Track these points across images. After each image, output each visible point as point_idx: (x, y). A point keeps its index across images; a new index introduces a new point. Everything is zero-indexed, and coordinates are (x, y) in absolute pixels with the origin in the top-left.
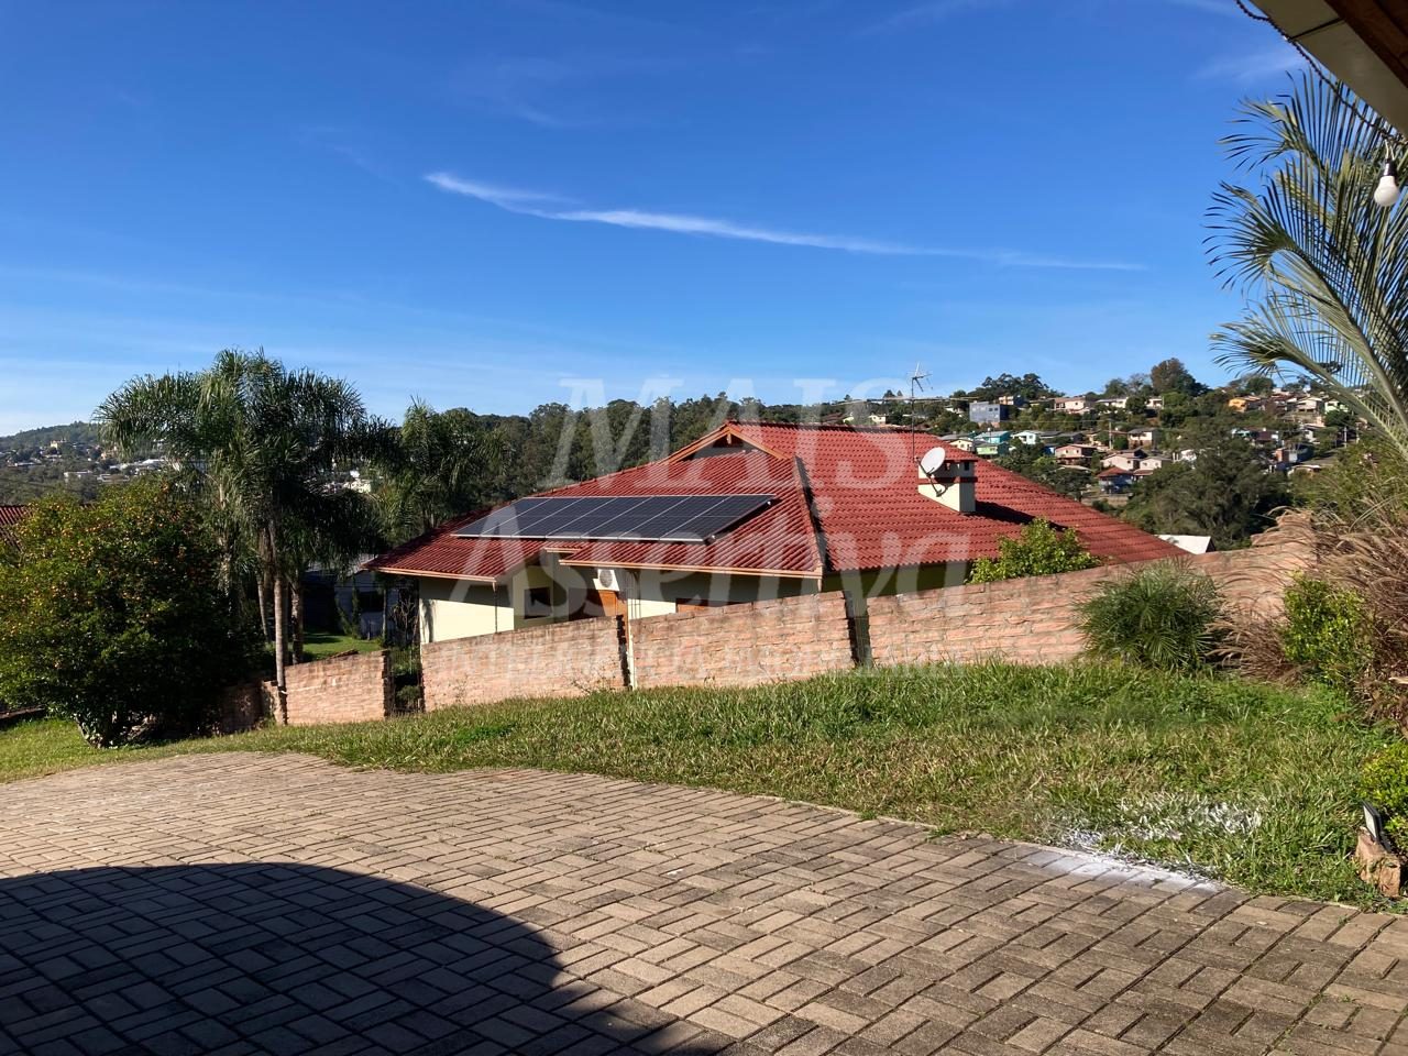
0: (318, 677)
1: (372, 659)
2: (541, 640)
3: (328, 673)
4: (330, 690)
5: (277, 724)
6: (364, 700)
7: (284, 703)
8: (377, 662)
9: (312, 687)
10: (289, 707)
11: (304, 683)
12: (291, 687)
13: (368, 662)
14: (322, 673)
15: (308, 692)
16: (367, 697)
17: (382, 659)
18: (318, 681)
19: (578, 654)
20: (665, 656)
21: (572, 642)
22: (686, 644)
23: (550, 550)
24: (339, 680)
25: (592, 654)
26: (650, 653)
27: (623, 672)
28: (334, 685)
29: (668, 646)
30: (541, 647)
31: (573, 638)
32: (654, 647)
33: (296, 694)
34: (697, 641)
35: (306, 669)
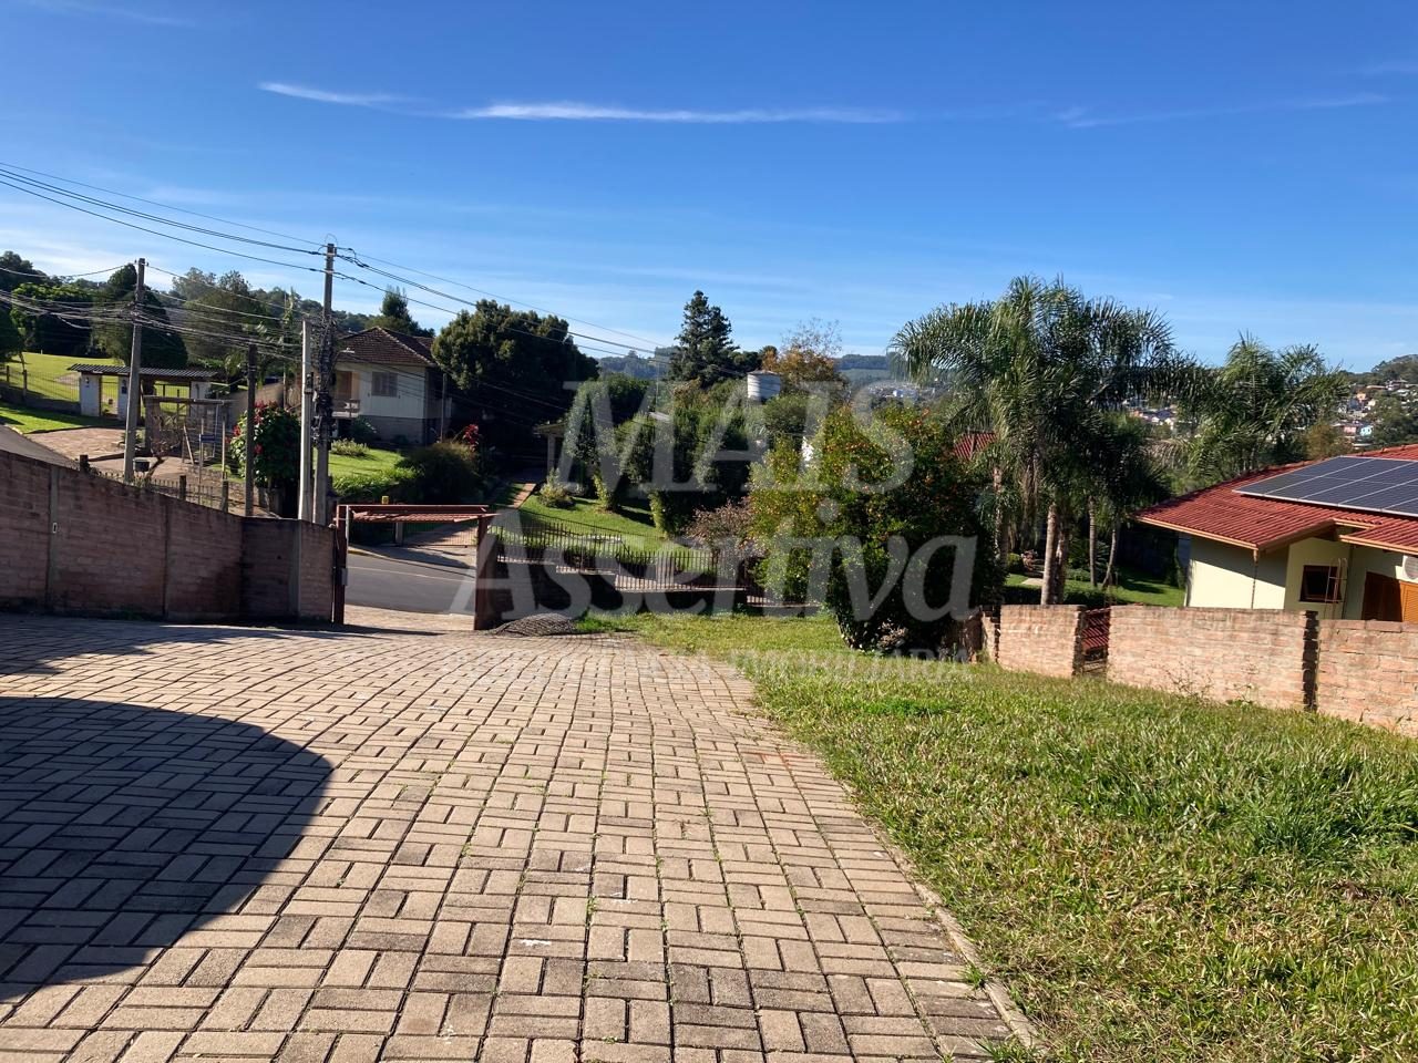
0: (1025, 621)
1: (1069, 612)
2: (1221, 624)
3: (1033, 619)
4: (1032, 637)
5: (990, 662)
6: (1056, 655)
7: (997, 641)
8: (1073, 616)
9: (1020, 631)
10: (1001, 646)
11: (1013, 625)
12: (1004, 623)
13: (1066, 616)
14: (1028, 618)
15: (1016, 635)
16: (1060, 652)
17: (1076, 614)
18: (1025, 626)
19: (1257, 649)
20: (1357, 677)
21: (1253, 635)
22: (1386, 666)
23: (1339, 522)
24: (1040, 629)
25: (1271, 655)
26: (1339, 667)
27: (1305, 686)
28: (1036, 632)
29: (1363, 665)
30: (1219, 633)
31: (1255, 630)
32: (1346, 661)
33: (1007, 634)
34: (1402, 666)
35: (1017, 611)
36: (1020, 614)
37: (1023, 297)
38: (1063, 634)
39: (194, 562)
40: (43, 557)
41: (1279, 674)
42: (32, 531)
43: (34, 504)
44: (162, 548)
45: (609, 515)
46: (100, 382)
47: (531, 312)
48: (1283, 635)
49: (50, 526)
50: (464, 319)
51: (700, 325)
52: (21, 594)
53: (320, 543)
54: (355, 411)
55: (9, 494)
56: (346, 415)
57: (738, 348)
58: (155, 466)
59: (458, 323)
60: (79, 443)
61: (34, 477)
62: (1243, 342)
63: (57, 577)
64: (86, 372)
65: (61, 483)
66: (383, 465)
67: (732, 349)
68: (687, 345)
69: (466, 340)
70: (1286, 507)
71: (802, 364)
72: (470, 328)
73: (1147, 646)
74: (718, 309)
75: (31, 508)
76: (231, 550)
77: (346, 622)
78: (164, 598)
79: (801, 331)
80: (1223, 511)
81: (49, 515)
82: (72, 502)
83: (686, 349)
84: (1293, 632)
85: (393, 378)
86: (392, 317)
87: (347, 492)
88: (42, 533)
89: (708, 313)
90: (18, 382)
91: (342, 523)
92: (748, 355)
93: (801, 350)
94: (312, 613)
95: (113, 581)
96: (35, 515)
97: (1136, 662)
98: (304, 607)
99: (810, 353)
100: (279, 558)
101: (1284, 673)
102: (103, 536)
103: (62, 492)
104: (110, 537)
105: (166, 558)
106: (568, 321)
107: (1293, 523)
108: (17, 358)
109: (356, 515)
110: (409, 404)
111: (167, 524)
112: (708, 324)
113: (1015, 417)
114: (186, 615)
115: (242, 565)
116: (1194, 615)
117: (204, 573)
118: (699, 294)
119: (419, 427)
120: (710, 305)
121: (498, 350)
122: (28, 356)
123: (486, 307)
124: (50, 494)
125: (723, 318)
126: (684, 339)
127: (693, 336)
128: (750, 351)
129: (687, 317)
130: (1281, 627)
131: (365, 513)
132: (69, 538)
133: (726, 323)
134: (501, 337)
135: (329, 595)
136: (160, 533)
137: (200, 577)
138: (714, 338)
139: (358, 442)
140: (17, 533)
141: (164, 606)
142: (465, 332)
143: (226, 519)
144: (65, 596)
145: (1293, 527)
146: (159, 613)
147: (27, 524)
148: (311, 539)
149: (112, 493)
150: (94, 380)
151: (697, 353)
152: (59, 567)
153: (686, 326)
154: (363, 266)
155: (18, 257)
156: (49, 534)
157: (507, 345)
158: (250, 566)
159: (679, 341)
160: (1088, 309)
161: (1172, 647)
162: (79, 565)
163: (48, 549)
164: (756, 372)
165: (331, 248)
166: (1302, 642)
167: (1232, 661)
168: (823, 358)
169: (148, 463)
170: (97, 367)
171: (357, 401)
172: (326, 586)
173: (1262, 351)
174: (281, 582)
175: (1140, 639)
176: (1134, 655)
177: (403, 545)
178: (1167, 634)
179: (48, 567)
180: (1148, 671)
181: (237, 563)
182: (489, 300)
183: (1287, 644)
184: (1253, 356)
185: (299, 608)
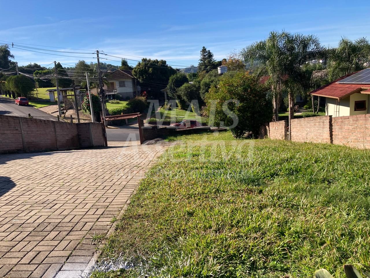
3: (276, 125)
5: (268, 138)
9: (274, 129)
10: (270, 133)
11: (272, 127)
13: (282, 123)
17: (284, 123)
18: (274, 127)
19: (320, 127)
20: (340, 132)
21: (319, 123)
22: (346, 128)
23: (362, 88)
24: (277, 128)
25: (323, 128)
26: (337, 130)
27: (330, 136)
28: (277, 129)
29: (341, 128)
30: (312, 124)
31: (319, 122)
32: (338, 128)
33: (271, 130)
34: (349, 128)
35: (272, 124)
36: (273, 124)
37: (273, 37)
38: (282, 129)
39: (63, 136)
40: (21, 139)
41: (325, 133)
42: (17, 134)
43: (16, 127)
44: (54, 133)
45: (181, 110)
46: (54, 93)
47: (156, 60)
48: (325, 123)
49: (21, 132)
50: (139, 64)
51: (205, 56)
52: (17, 149)
53: (97, 127)
54: (116, 92)
55: (9, 125)
56: (114, 93)
57: (216, 60)
58: (66, 112)
59: (138, 65)
60: (50, 109)
61: (15, 121)
62: (343, 39)
63: (26, 144)
64: (50, 91)
65: (23, 121)
66: (123, 105)
67: (214, 61)
68: (202, 62)
69: (140, 69)
70: (349, 85)
71: (232, 62)
72: (141, 66)
73: (298, 129)
74: (209, 51)
75: (15, 128)
76: (75, 132)
77: (108, 146)
78: (57, 146)
79: (231, 53)
80: (332, 89)
81: (21, 129)
82: (26, 125)
83: (202, 63)
84: (327, 122)
85: (124, 82)
86: (124, 66)
87: (113, 113)
88: (20, 134)
89: (206, 52)
90: (35, 96)
91: (103, 122)
92: (219, 62)
93: (232, 59)
94: (98, 145)
95: (41, 143)
96: (17, 130)
97: (297, 134)
98: (95, 143)
99: (235, 59)
100: (87, 132)
101: (326, 133)
102: (37, 132)
103: (23, 123)
104: (39, 133)
105: (56, 136)
106: (166, 61)
107: (350, 90)
108: (35, 90)
109: (106, 119)
110: (128, 89)
111: (55, 128)
112: (207, 55)
113: (274, 70)
114: (64, 149)
115: (78, 135)
116: (307, 120)
117: (67, 138)
118: (204, 47)
119: (132, 94)
120: (207, 50)
121: (149, 71)
122: (38, 89)
123: (144, 60)
124: (20, 124)
125: (211, 53)
126: (201, 60)
127: (203, 59)
128: (219, 61)
129: (201, 54)
130: (324, 121)
131: (108, 118)
132: (27, 134)
133: (212, 54)
134: (149, 68)
135: (103, 139)
136: (53, 130)
137: (66, 139)
138: (209, 59)
139: (117, 100)
140: (13, 135)
141: (57, 147)
142: (140, 67)
143: (72, 125)
144: (29, 148)
145: (349, 91)
146: (56, 149)
147: (15, 132)
148: (95, 127)
149: (37, 122)
150: (52, 93)
151: (205, 63)
152: (26, 141)
153: (201, 57)
154: (106, 55)
155: (37, 64)
156: (22, 134)
157: (150, 69)
158: (80, 135)
159: (200, 61)
160: (293, 37)
161: (303, 129)
162: (31, 140)
163: (22, 137)
164: (220, 66)
165: (98, 51)
166: (329, 124)
167: (315, 131)
168: (238, 60)
169: (64, 112)
170: (52, 90)
171: (116, 89)
172: (101, 138)
173: (349, 41)
174: (88, 138)
175: (297, 128)
176: (296, 132)
177: (128, 125)
178: (302, 126)
179: (23, 141)
180: (299, 136)
181: (77, 135)
182: (145, 58)
183: (326, 125)
184: (346, 43)
185: (94, 144)
